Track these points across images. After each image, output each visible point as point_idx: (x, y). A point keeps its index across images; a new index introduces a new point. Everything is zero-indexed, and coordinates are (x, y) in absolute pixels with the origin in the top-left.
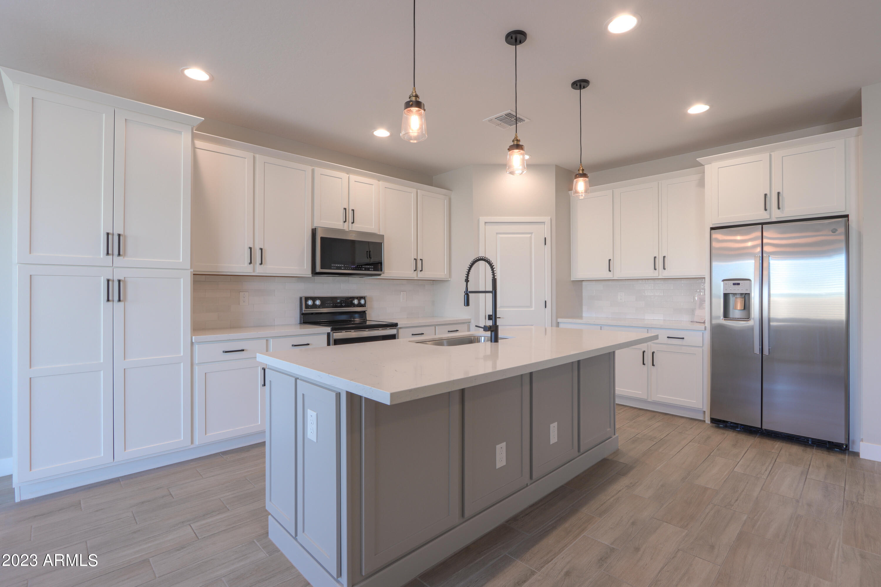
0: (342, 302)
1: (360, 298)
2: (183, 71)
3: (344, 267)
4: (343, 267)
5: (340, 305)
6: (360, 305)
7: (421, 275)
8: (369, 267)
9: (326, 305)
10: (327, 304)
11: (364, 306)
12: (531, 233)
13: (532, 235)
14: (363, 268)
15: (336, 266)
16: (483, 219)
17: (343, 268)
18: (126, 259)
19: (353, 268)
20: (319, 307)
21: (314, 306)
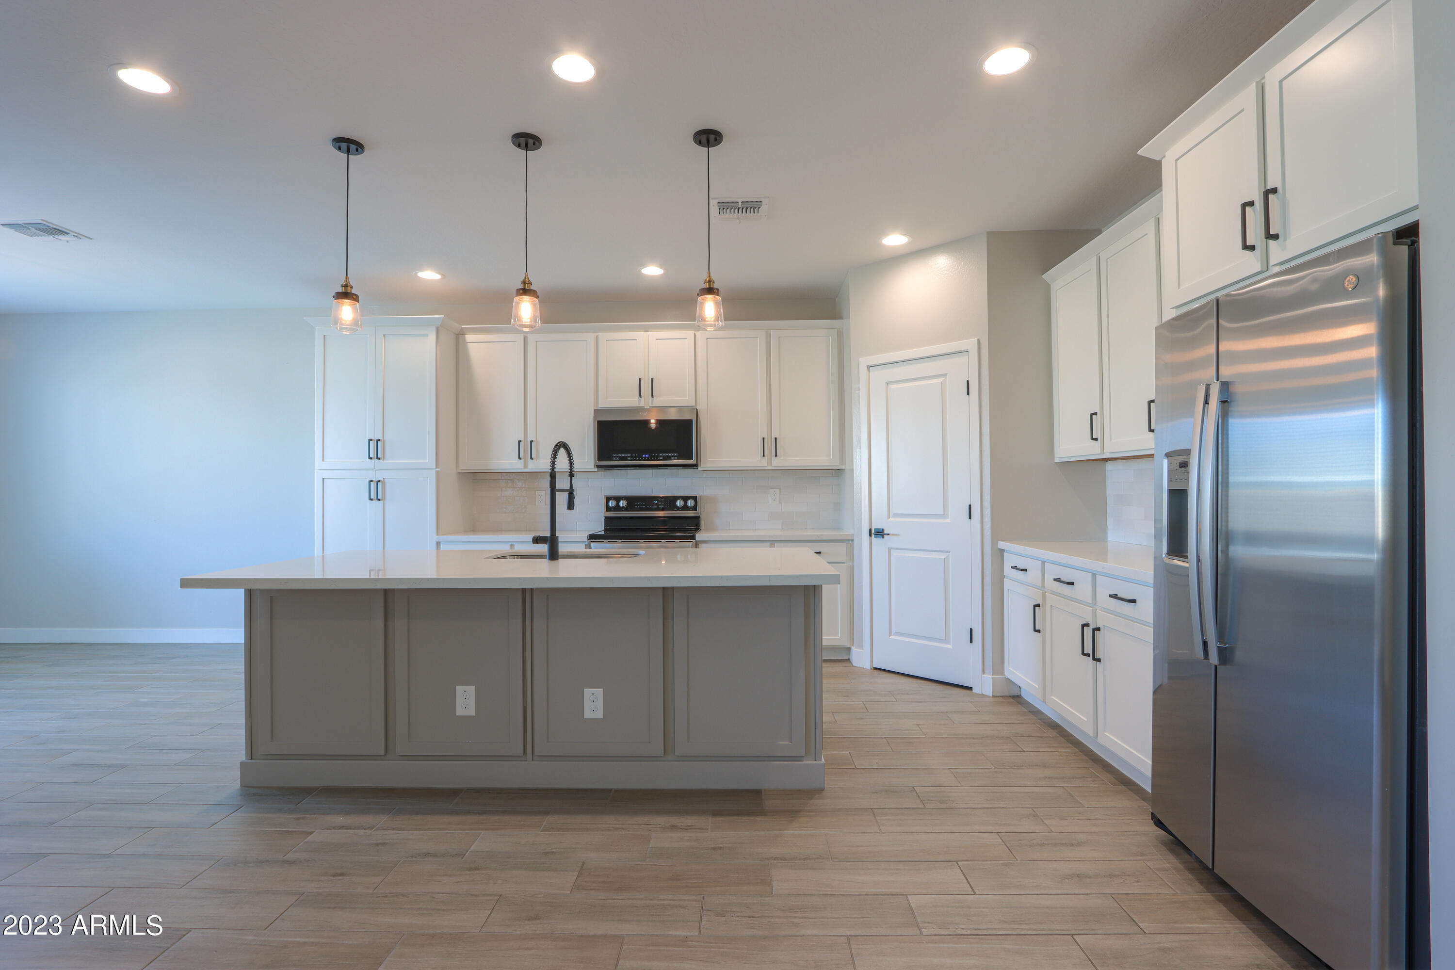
0: (660, 503)
1: (685, 499)
2: (417, 273)
3: (631, 457)
4: (629, 457)
5: (656, 507)
6: (685, 508)
7: (777, 463)
8: (670, 455)
9: (636, 507)
10: (637, 505)
11: (694, 508)
12: (945, 375)
13: (946, 378)
14: (661, 456)
15: (620, 457)
16: (864, 361)
17: (629, 459)
18: (385, 461)
19: (645, 457)
20: (625, 509)
21: (617, 508)
